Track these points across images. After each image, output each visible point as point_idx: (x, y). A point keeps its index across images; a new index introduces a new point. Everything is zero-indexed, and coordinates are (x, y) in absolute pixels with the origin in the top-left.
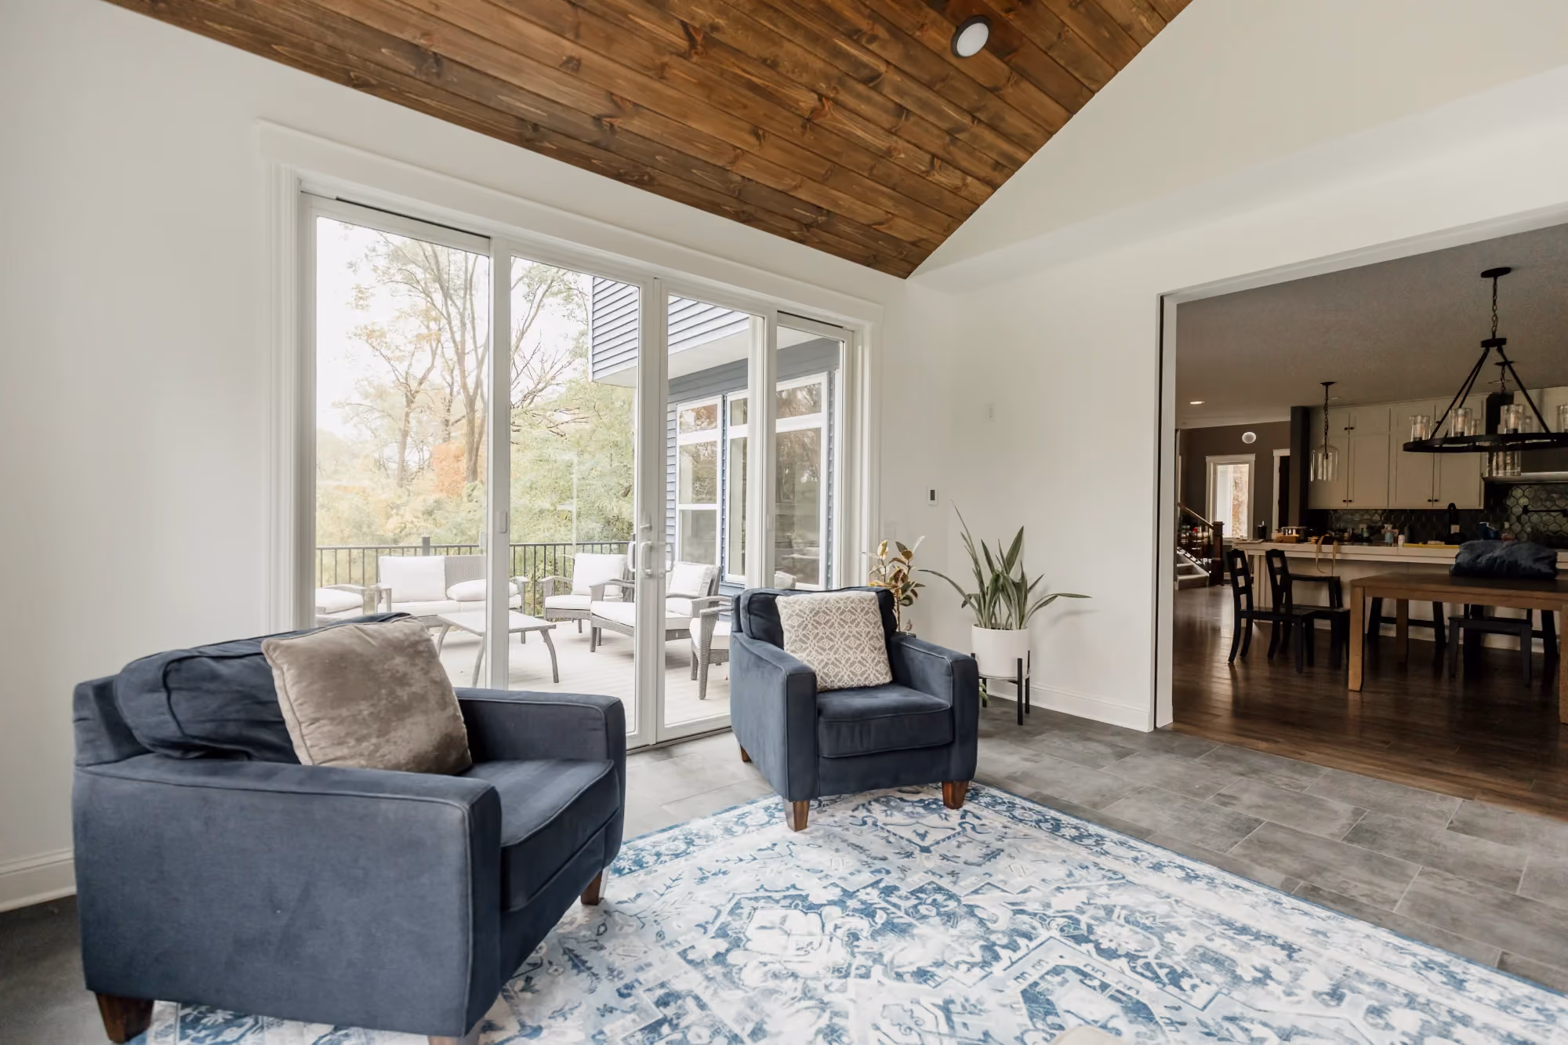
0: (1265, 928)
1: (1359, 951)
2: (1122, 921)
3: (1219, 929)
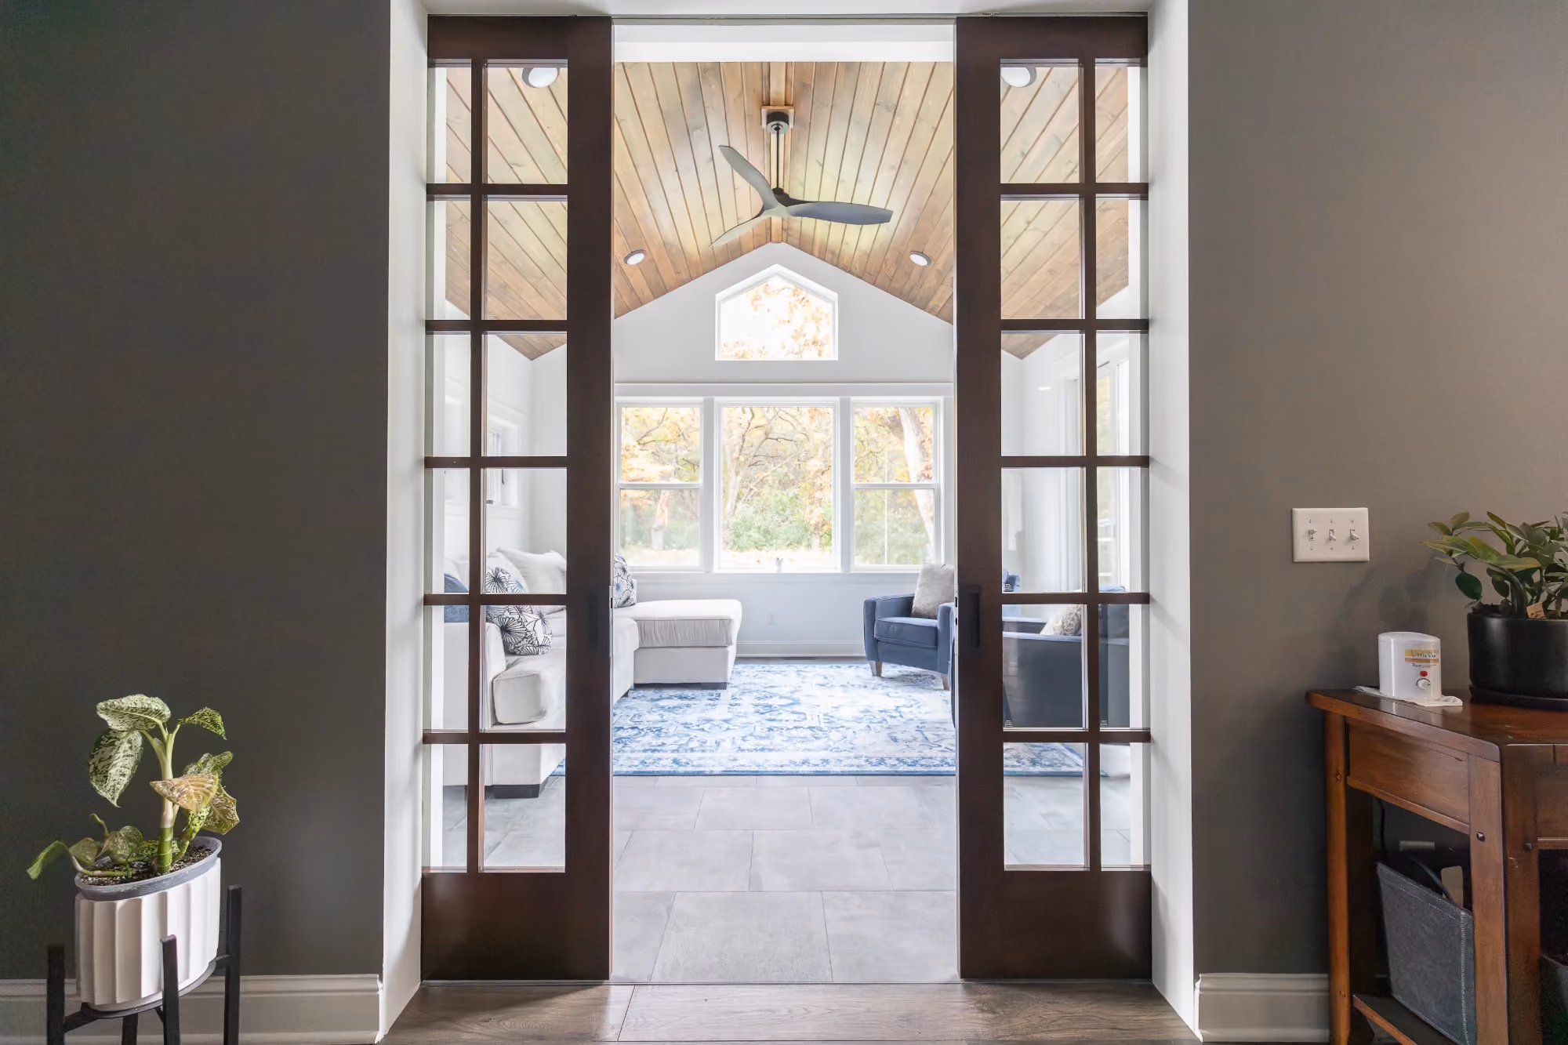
0: (756, 754)
1: (715, 758)
2: (807, 736)
3: (772, 746)
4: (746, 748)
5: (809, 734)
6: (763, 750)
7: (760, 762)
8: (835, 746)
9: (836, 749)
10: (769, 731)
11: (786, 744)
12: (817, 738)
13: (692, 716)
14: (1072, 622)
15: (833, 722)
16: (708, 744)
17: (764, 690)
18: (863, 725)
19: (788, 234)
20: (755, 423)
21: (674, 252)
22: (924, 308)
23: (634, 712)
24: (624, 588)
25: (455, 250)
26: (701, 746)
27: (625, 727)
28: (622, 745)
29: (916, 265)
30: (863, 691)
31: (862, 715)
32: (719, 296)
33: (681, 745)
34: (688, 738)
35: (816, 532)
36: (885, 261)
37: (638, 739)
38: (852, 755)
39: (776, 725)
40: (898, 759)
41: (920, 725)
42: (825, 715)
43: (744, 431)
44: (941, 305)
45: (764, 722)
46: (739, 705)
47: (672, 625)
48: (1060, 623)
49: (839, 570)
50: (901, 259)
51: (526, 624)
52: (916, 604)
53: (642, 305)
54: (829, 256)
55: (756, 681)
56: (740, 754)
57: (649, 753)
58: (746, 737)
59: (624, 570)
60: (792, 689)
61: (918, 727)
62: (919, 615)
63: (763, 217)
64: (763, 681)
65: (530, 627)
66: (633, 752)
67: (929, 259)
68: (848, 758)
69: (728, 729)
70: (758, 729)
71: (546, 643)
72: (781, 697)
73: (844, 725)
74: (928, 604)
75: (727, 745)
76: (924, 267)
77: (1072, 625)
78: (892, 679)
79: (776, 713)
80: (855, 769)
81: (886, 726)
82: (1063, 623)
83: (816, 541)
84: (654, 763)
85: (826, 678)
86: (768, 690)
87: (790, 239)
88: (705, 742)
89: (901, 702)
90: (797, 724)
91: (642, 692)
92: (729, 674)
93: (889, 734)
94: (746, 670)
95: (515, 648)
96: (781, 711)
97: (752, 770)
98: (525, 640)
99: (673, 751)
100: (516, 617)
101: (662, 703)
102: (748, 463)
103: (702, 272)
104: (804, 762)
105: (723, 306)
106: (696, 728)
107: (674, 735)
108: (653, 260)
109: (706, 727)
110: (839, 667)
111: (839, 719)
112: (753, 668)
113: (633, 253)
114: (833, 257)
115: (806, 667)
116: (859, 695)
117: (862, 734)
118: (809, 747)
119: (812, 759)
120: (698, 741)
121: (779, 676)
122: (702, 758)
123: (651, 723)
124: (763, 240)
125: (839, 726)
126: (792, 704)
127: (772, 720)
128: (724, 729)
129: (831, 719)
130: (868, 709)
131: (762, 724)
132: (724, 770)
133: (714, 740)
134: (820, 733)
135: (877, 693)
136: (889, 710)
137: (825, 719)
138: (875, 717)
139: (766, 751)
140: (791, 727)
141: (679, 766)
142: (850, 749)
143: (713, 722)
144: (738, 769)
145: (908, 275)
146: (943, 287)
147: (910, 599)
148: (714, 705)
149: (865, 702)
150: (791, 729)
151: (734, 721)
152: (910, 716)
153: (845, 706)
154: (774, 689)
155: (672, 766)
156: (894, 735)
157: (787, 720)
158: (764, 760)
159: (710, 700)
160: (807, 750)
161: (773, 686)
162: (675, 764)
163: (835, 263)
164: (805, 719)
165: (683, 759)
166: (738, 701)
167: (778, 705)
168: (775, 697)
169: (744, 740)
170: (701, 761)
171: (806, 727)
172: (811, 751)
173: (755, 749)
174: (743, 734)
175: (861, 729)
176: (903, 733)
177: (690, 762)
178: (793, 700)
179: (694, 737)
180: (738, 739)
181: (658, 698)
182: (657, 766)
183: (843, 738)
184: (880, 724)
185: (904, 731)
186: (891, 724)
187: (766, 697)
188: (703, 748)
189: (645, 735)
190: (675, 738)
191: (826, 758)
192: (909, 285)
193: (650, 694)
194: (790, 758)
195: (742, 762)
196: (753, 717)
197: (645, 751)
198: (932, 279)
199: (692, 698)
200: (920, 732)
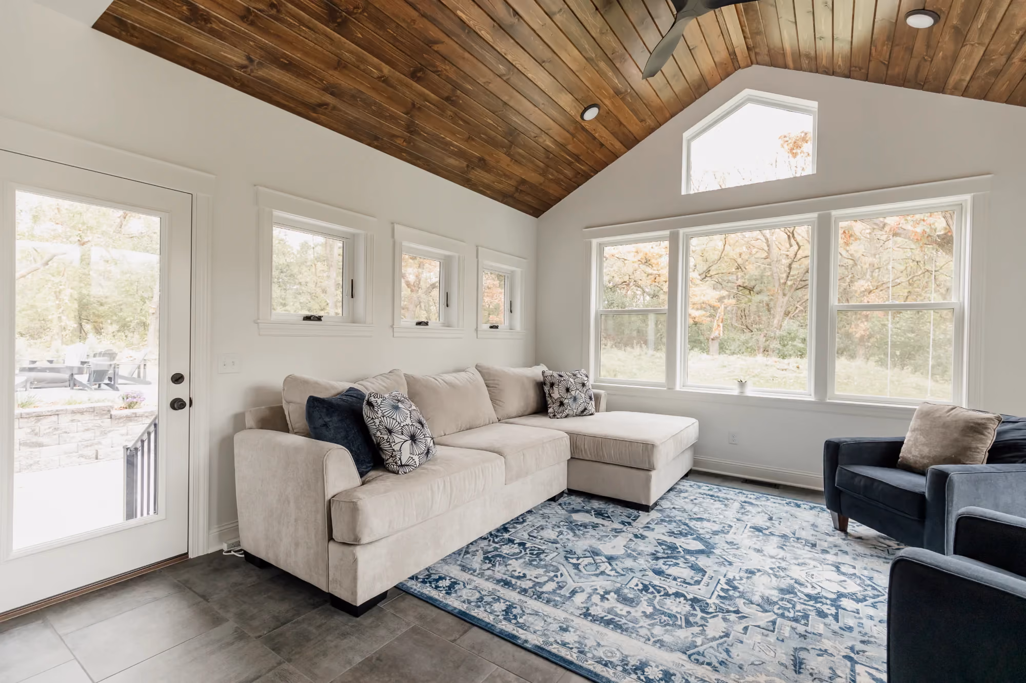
1: (547, 619)
2: (678, 616)
3: (623, 621)
4: (593, 614)
5: (684, 613)
6: (608, 623)
7: (589, 645)
8: (701, 649)
9: (697, 657)
10: (641, 591)
11: (645, 622)
12: (689, 624)
13: (581, 545)
15: (730, 598)
16: (562, 591)
17: (687, 522)
18: (764, 619)
19: (756, 54)
20: (801, 254)
21: (629, 99)
22: (940, 88)
23: (543, 522)
24: (580, 400)
25: (426, 135)
26: (554, 592)
27: (516, 541)
28: (490, 565)
29: (918, 30)
30: (805, 553)
31: (775, 595)
32: (686, 135)
33: (536, 584)
34: (552, 574)
35: (862, 344)
37: (509, 562)
39: (656, 583)
42: (729, 582)
44: (968, 78)
45: (650, 572)
46: (644, 537)
49: (812, 398)
51: (392, 445)
52: (905, 453)
53: (618, 158)
54: (805, 62)
55: (688, 506)
57: (498, 587)
58: (607, 593)
59: (584, 385)
60: (716, 528)
61: (852, 649)
62: (908, 468)
63: (680, 23)
64: (696, 509)
65: (396, 448)
67: (935, 15)
69: (603, 573)
70: (633, 583)
71: (411, 462)
72: (699, 538)
73: (742, 609)
74: (920, 455)
76: (931, 28)
79: (671, 561)
81: (801, 629)
83: (861, 351)
84: (489, 604)
85: (771, 519)
86: (692, 524)
87: (758, 59)
88: (561, 587)
89: (852, 587)
90: (682, 590)
91: (571, 498)
93: (796, 649)
95: (386, 464)
96: (680, 561)
97: (569, 657)
99: (524, 591)
100: (386, 437)
101: (576, 517)
102: (795, 287)
103: (668, 115)
104: (640, 668)
105: (694, 144)
106: (574, 561)
107: (545, 566)
108: (609, 112)
110: (799, 506)
111: (742, 596)
112: (699, 487)
113: (586, 109)
115: (757, 498)
116: (796, 559)
117: (755, 637)
118: (667, 638)
119: (653, 664)
120: (558, 583)
121: (718, 505)
122: (536, 613)
123: (542, 541)
124: (730, 68)
125: (731, 609)
126: (701, 552)
127: (659, 572)
128: (598, 572)
129: (731, 593)
130: (794, 588)
131: (643, 575)
132: (539, 644)
133: (575, 585)
134: (700, 614)
135: (822, 562)
136: (824, 600)
137: (722, 589)
138: (794, 607)
139: (612, 626)
140: (670, 592)
141: (505, 619)
142: (717, 665)
143: (596, 558)
144: (554, 649)
145: (910, 50)
146: (967, 49)
147: (897, 445)
148: (619, 532)
149: (797, 573)
150: (669, 595)
151: (617, 562)
152: (851, 622)
153: (766, 573)
154: (699, 523)
155: (498, 616)
156: (802, 655)
157: (675, 579)
158: (595, 644)
159: (623, 523)
160: (658, 645)
161: (701, 519)
162: (504, 613)
163: (814, 68)
164: (698, 582)
165: (518, 607)
166: (646, 533)
167: (684, 550)
168: (689, 537)
169: (603, 598)
170: (531, 619)
171: (690, 597)
172: (663, 648)
173: (602, 618)
174: (609, 588)
175: (759, 627)
176: (818, 655)
177: (518, 616)
178: (707, 547)
179: (559, 575)
180: (598, 594)
181: (579, 508)
182: (486, 611)
183: (721, 637)
184: (794, 624)
185: (823, 652)
186: (809, 629)
187: (681, 533)
188: (552, 597)
189: (521, 558)
190: (541, 571)
191: (671, 672)
192: (914, 63)
193: (577, 501)
194: (626, 653)
195: (570, 637)
196: (642, 562)
197: (499, 581)
198: (947, 43)
199: (608, 517)
200: (849, 664)
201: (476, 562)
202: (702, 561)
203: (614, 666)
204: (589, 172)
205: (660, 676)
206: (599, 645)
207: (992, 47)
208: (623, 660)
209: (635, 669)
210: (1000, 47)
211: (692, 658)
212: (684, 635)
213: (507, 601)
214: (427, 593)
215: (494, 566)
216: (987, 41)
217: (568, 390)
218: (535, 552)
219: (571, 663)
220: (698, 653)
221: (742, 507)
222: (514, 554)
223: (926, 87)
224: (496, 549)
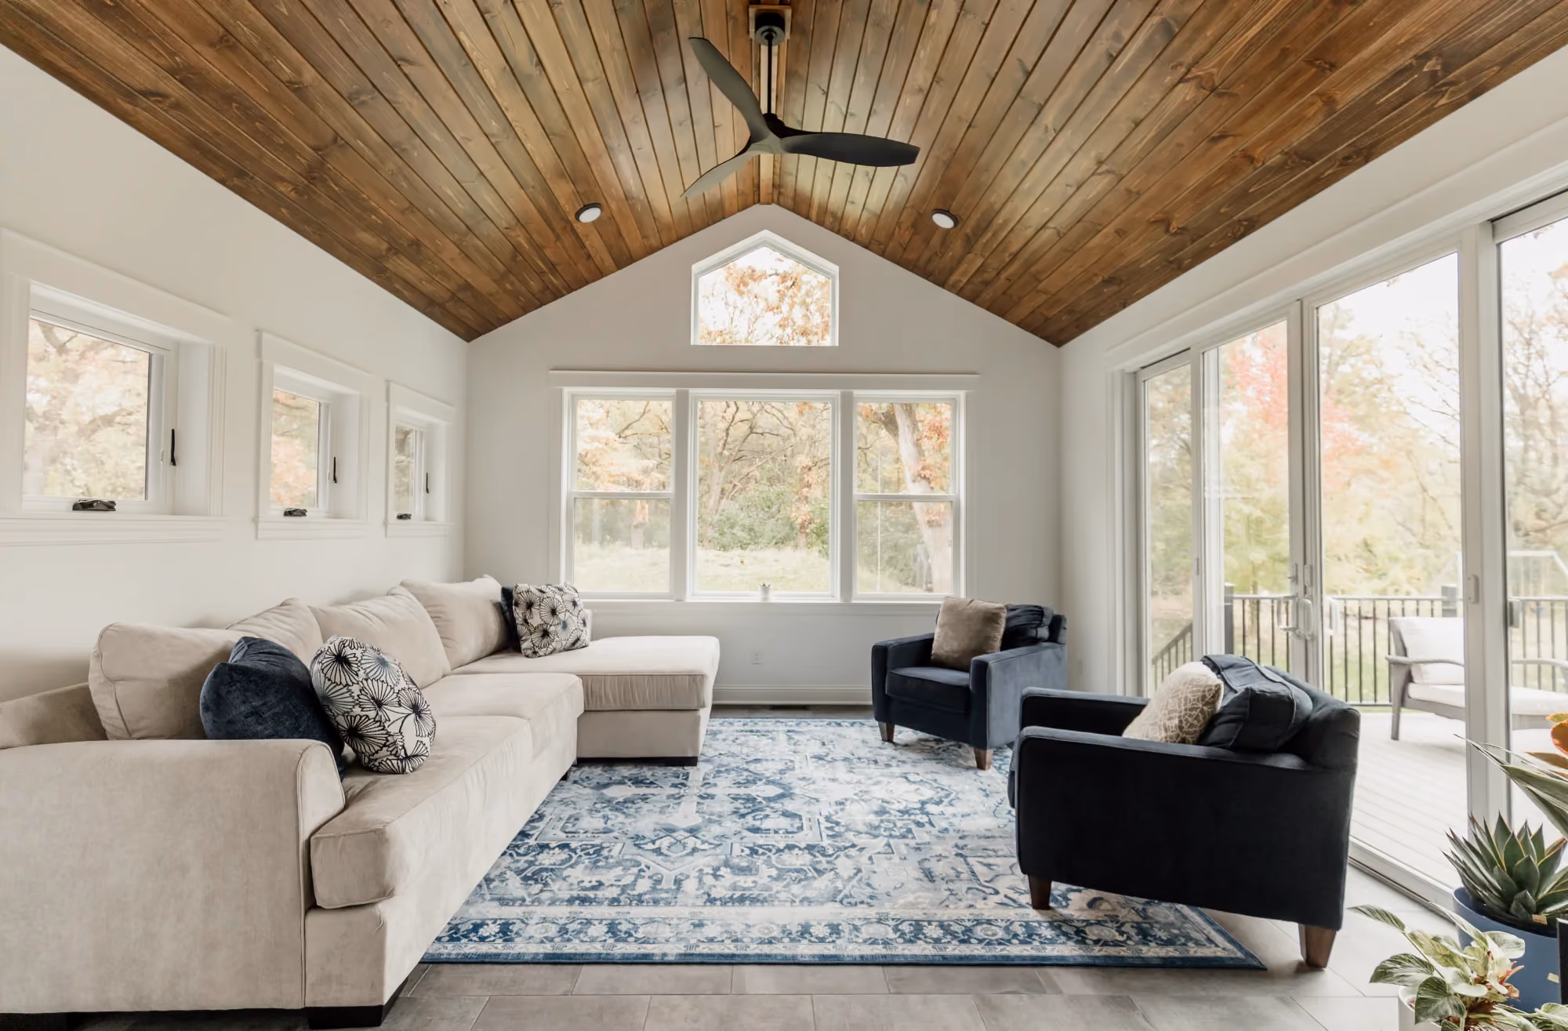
0: (732, 911)
1: (671, 922)
2: (806, 868)
3: (755, 893)
4: (718, 896)
5: (808, 863)
6: (742, 900)
7: (738, 928)
8: (846, 892)
9: (849, 900)
10: (751, 855)
11: (777, 886)
12: (820, 872)
13: (646, 822)
14: (1195, 722)
15: (839, 835)
16: (664, 885)
17: (745, 766)
18: (880, 843)
19: (781, 193)
20: (739, 416)
21: (637, 208)
22: (942, 284)
23: (569, 812)
24: (571, 627)
25: (336, 188)
26: (654, 889)
27: (553, 845)
28: (540, 886)
29: (939, 227)
30: (873, 770)
31: (874, 820)
32: (696, 268)
33: (624, 888)
34: (635, 870)
35: (803, 531)
36: (899, 224)
37: (565, 873)
38: (872, 913)
39: (761, 842)
40: (941, 925)
41: (961, 843)
42: (828, 819)
43: (727, 425)
44: (965, 281)
45: (746, 833)
46: (712, 797)
47: (628, 682)
48: (1176, 721)
49: (838, 600)
50: (920, 223)
51: (386, 725)
52: (936, 648)
53: (603, 277)
54: (829, 220)
55: (735, 749)
56: (709, 912)
57: (576, 907)
58: (718, 869)
59: (575, 604)
60: (781, 766)
61: (957, 846)
62: (941, 664)
63: (749, 154)
64: (745, 750)
65: (394, 729)
66: (553, 903)
67: (955, 219)
68: (868, 921)
69: (695, 850)
70: (737, 850)
71: (421, 750)
72: (769, 782)
73: (856, 841)
74: (953, 652)
75: (690, 886)
76: (948, 230)
77: (1195, 726)
78: (906, 746)
79: (760, 815)
80: (879, 950)
81: (913, 843)
82: (1181, 721)
83: (802, 540)
84: (580, 932)
85: (824, 744)
86: (752, 767)
87: (782, 199)
88: (659, 882)
89: (927, 793)
90: (791, 842)
91: (586, 770)
92: (702, 737)
93: (919, 862)
94: (722, 728)
95: (370, 760)
96: (768, 811)
97: (727, 951)
98: (385, 749)
99: (614, 901)
100: (372, 714)
101: (610, 792)
102: (733, 458)
103: (676, 237)
104: (805, 931)
106: (650, 846)
107: (618, 864)
108: (612, 218)
109: (664, 843)
110: (839, 725)
111: (848, 830)
112: (731, 724)
113: (586, 207)
114: (832, 221)
115: (798, 725)
116: (870, 778)
117: (882, 864)
118: (809, 894)
119: (815, 923)
120: (650, 877)
121: (765, 741)
122: (652, 921)
123: (589, 835)
124: (750, 200)
125: (848, 845)
126: (782, 796)
127: (756, 830)
128: (688, 850)
129: (837, 829)
130: (884, 808)
131: (742, 839)
132: (683, 952)
133: (673, 874)
134: (824, 860)
135: (892, 776)
136: (913, 811)
137: (827, 828)
138: (895, 825)
139: (748, 902)
140: (782, 848)
141: (616, 941)
142: (870, 901)
143: (674, 835)
144: (704, 949)
145: (927, 241)
146: (970, 256)
147: (928, 642)
148: (679, 798)
149: (879, 792)
150: (782, 851)
151: (703, 833)
152: (944, 824)
153: (853, 801)
154: (758, 765)
155: (605, 941)
156: (927, 865)
157: (776, 832)
158: (744, 927)
159: (675, 786)
160: (806, 903)
161: (757, 761)
162: (610, 934)
163: (836, 229)
164: (801, 828)
165: (623, 922)
166: (711, 791)
167: (764, 798)
168: (759, 783)
169: (716, 876)
170: (650, 928)
171: (803, 845)
172: (812, 904)
173: (731, 898)
174: (715, 864)
175: (879, 853)
176: (938, 861)
177: (632, 932)
178: (784, 788)
179: (645, 869)
180: (707, 874)
181: (606, 781)
182: (582, 941)
183: (856, 874)
184: (906, 841)
185: (940, 857)
186: (919, 841)
187: (748, 782)
188: (656, 896)
189: (577, 863)
190: (618, 871)
191: (835, 923)
192: (926, 255)
193: (597, 773)
194: (781, 923)
195: (710, 931)
196: (731, 825)
197: (571, 901)
198: (957, 246)
199: (652, 783)
200: (962, 859)
201: (514, 886)
202: (790, 805)
203: (780, 940)
204: (560, 288)
205: (829, 931)
206: (748, 926)
207: (989, 261)
208: (784, 932)
209: (802, 934)
210: (994, 263)
211: (845, 902)
212: (822, 884)
213: (602, 920)
214: (473, 951)
215: (546, 884)
216: (987, 255)
217: (554, 612)
218: (591, 851)
219: (733, 956)
220: (846, 896)
221: (790, 738)
222: (563, 862)
223: (931, 278)
224: (531, 863)
